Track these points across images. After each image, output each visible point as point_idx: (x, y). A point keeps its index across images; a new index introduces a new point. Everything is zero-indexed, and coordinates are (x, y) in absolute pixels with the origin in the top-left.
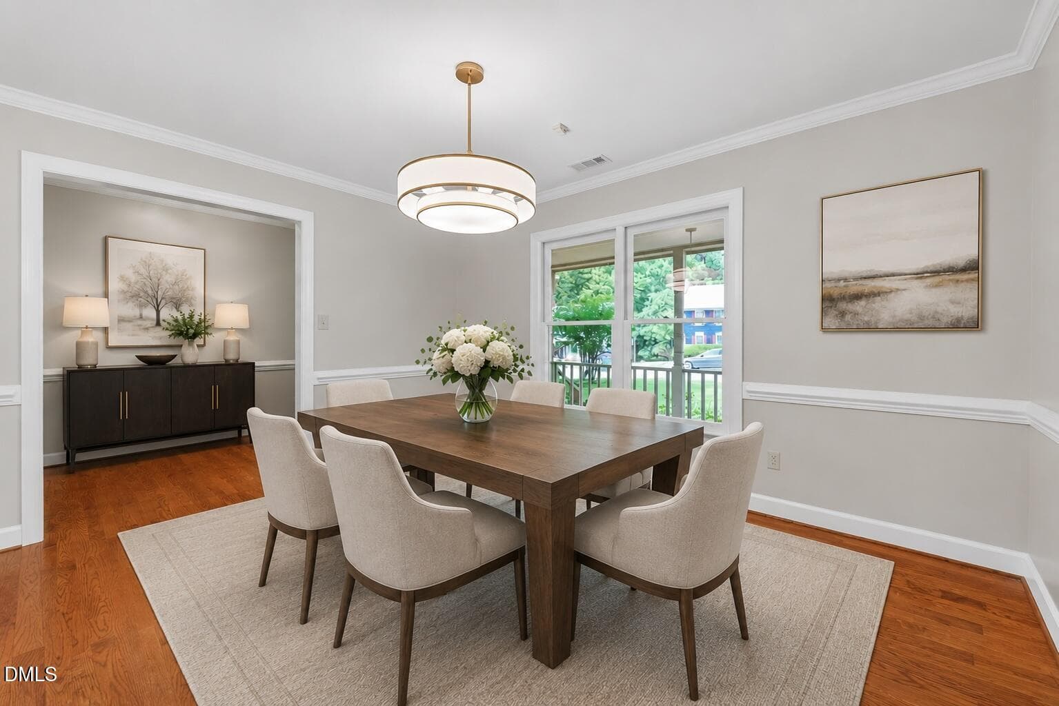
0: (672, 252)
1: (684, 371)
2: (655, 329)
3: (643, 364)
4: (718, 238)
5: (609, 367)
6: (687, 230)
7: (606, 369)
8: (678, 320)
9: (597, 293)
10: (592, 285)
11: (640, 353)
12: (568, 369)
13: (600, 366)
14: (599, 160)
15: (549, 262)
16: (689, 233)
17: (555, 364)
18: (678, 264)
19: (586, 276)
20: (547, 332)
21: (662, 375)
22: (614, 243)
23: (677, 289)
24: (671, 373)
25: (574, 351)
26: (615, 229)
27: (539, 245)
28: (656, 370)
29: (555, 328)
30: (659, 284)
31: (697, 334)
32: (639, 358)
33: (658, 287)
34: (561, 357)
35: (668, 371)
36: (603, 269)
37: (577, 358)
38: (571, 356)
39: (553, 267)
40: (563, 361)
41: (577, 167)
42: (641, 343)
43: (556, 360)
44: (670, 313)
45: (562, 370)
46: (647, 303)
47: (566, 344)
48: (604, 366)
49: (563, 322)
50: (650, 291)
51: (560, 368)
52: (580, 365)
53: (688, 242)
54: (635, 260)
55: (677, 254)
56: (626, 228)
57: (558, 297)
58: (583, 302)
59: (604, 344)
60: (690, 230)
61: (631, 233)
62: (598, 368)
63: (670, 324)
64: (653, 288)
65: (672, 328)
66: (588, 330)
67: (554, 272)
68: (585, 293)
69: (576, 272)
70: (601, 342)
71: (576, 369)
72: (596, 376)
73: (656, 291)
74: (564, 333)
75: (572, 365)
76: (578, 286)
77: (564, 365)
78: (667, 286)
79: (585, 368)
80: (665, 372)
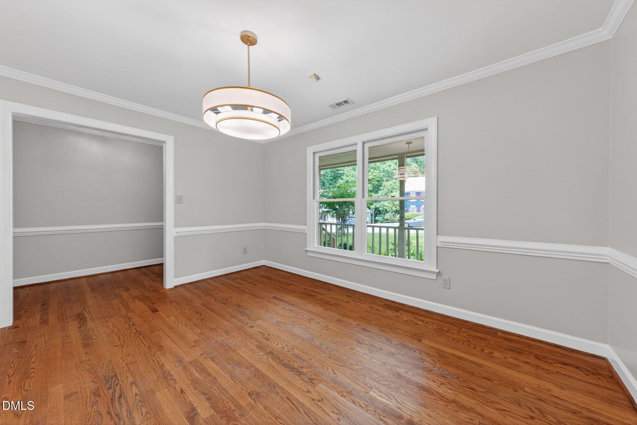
0: (397, 156)
1: (406, 229)
2: (386, 203)
3: (379, 224)
4: (421, 148)
5: (353, 226)
6: (406, 143)
7: (352, 227)
8: (402, 198)
9: (347, 182)
10: (344, 177)
11: (377, 218)
12: (328, 227)
13: (348, 226)
14: (346, 102)
15: (317, 164)
16: (408, 145)
17: (321, 224)
18: (402, 164)
19: (341, 172)
20: (316, 205)
21: (391, 231)
22: (356, 152)
23: (402, 179)
24: (397, 230)
25: (333, 216)
26: (357, 144)
27: (312, 154)
28: (388, 228)
29: (321, 203)
30: (389, 176)
31: (412, 206)
32: (376, 221)
33: (387, 178)
34: (325, 220)
35: (395, 228)
36: (350, 168)
37: (335, 221)
38: (331, 219)
39: (319, 167)
40: (326, 222)
41: (332, 106)
42: (377, 212)
43: (321, 221)
44: (397, 194)
45: (325, 228)
46: (381, 188)
47: (328, 212)
48: (351, 225)
49: (325, 200)
50: (383, 180)
51: (324, 226)
52: (337, 225)
53: (408, 151)
54: (369, 162)
55: (401, 158)
56: (364, 143)
57: (324, 184)
58: (339, 187)
59: (351, 212)
60: (409, 143)
61: (367, 146)
62: (347, 226)
63: (396, 201)
64: (385, 179)
65: (397, 203)
66: (341, 204)
67: (320, 170)
68: (340, 182)
69: (334, 170)
70: (349, 211)
71: (334, 227)
72: (346, 232)
73: (387, 181)
74: (326, 206)
75: (331, 224)
76: (336, 177)
77: (326, 224)
78: (394, 177)
79: (339, 227)
80: (393, 229)
